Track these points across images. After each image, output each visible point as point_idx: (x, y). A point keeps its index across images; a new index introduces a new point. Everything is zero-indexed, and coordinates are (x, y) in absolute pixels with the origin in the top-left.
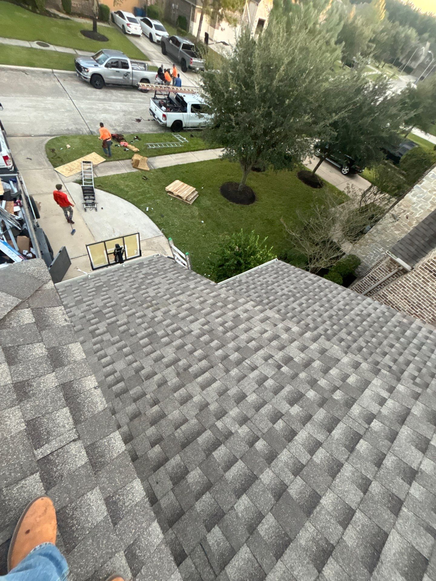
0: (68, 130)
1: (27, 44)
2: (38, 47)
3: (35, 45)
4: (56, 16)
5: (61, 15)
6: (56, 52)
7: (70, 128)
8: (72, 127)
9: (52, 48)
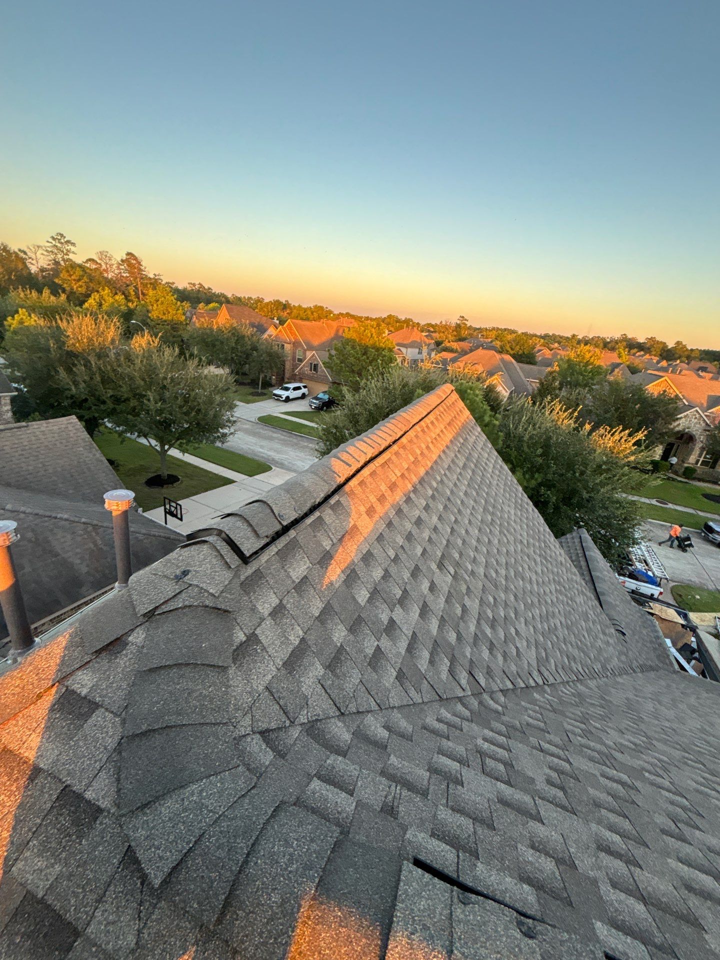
0: (691, 581)
1: (647, 501)
2: (658, 504)
3: (654, 502)
4: (674, 480)
5: (679, 479)
6: (676, 510)
7: (693, 580)
8: (695, 579)
9: (670, 506)
